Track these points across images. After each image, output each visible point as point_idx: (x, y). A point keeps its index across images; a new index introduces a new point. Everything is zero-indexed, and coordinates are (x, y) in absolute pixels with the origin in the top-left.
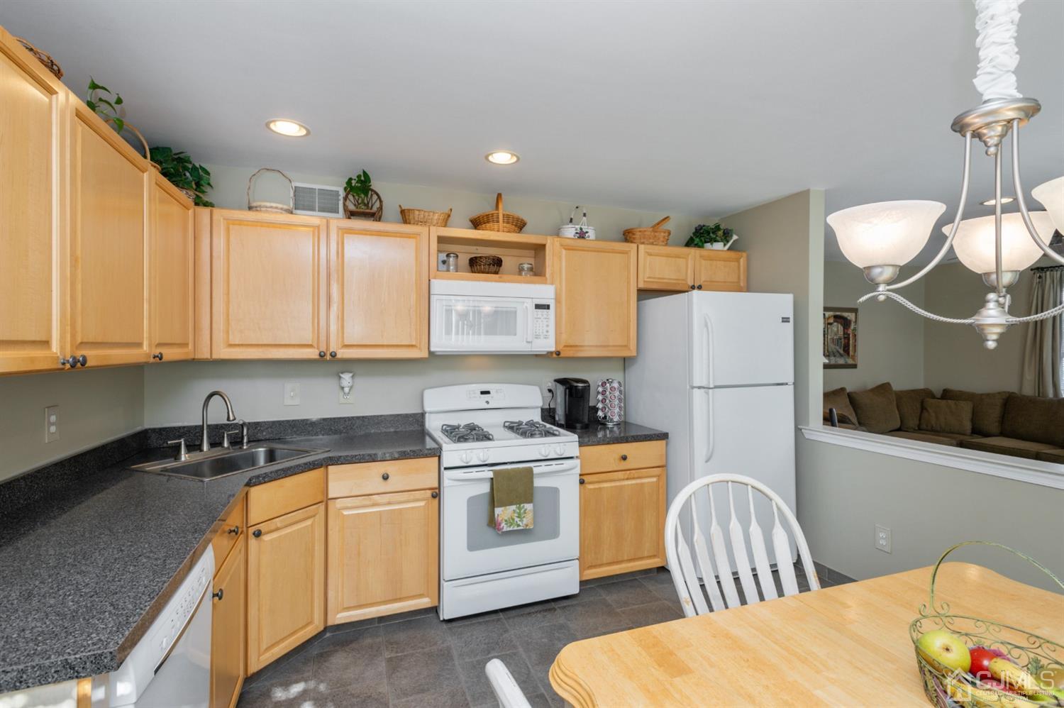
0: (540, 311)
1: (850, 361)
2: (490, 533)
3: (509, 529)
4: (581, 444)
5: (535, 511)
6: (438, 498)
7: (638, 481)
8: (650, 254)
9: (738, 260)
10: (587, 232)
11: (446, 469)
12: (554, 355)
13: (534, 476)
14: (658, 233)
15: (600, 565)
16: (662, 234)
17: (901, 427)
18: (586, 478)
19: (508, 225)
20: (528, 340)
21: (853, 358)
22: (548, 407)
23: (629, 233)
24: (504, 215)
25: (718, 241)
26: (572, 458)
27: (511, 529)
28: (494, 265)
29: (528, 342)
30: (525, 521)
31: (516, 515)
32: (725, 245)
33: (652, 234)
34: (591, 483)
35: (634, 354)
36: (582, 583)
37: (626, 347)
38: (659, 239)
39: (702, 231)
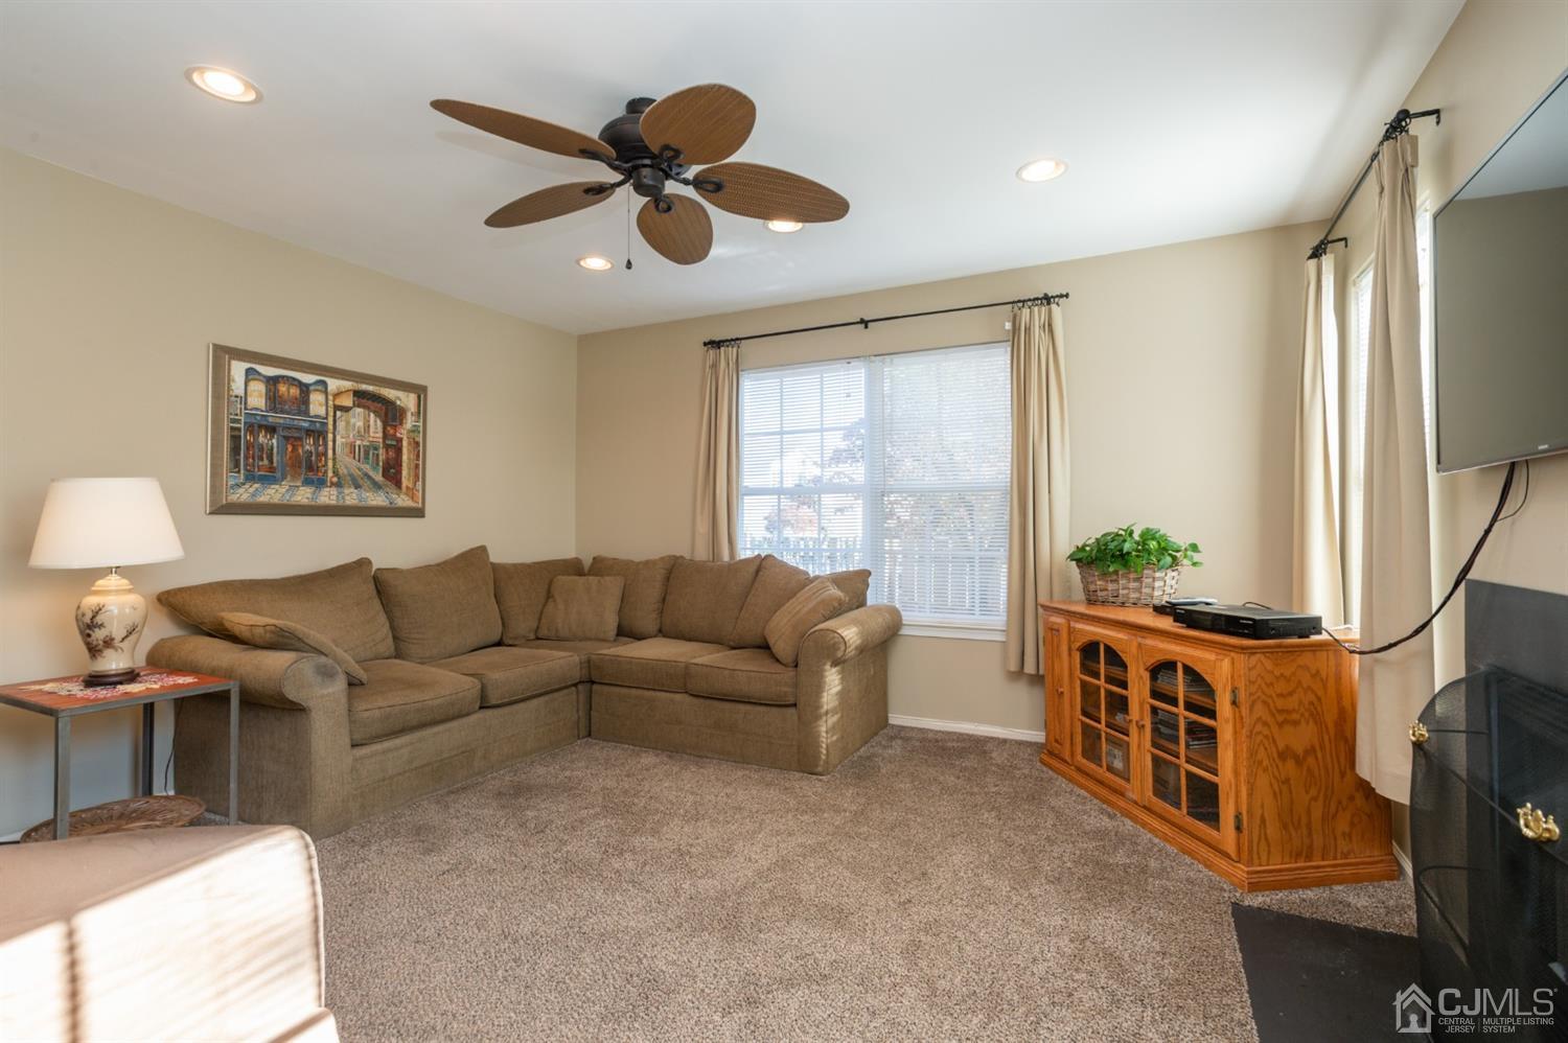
1: (403, 501)
17: (501, 639)
21: (415, 496)
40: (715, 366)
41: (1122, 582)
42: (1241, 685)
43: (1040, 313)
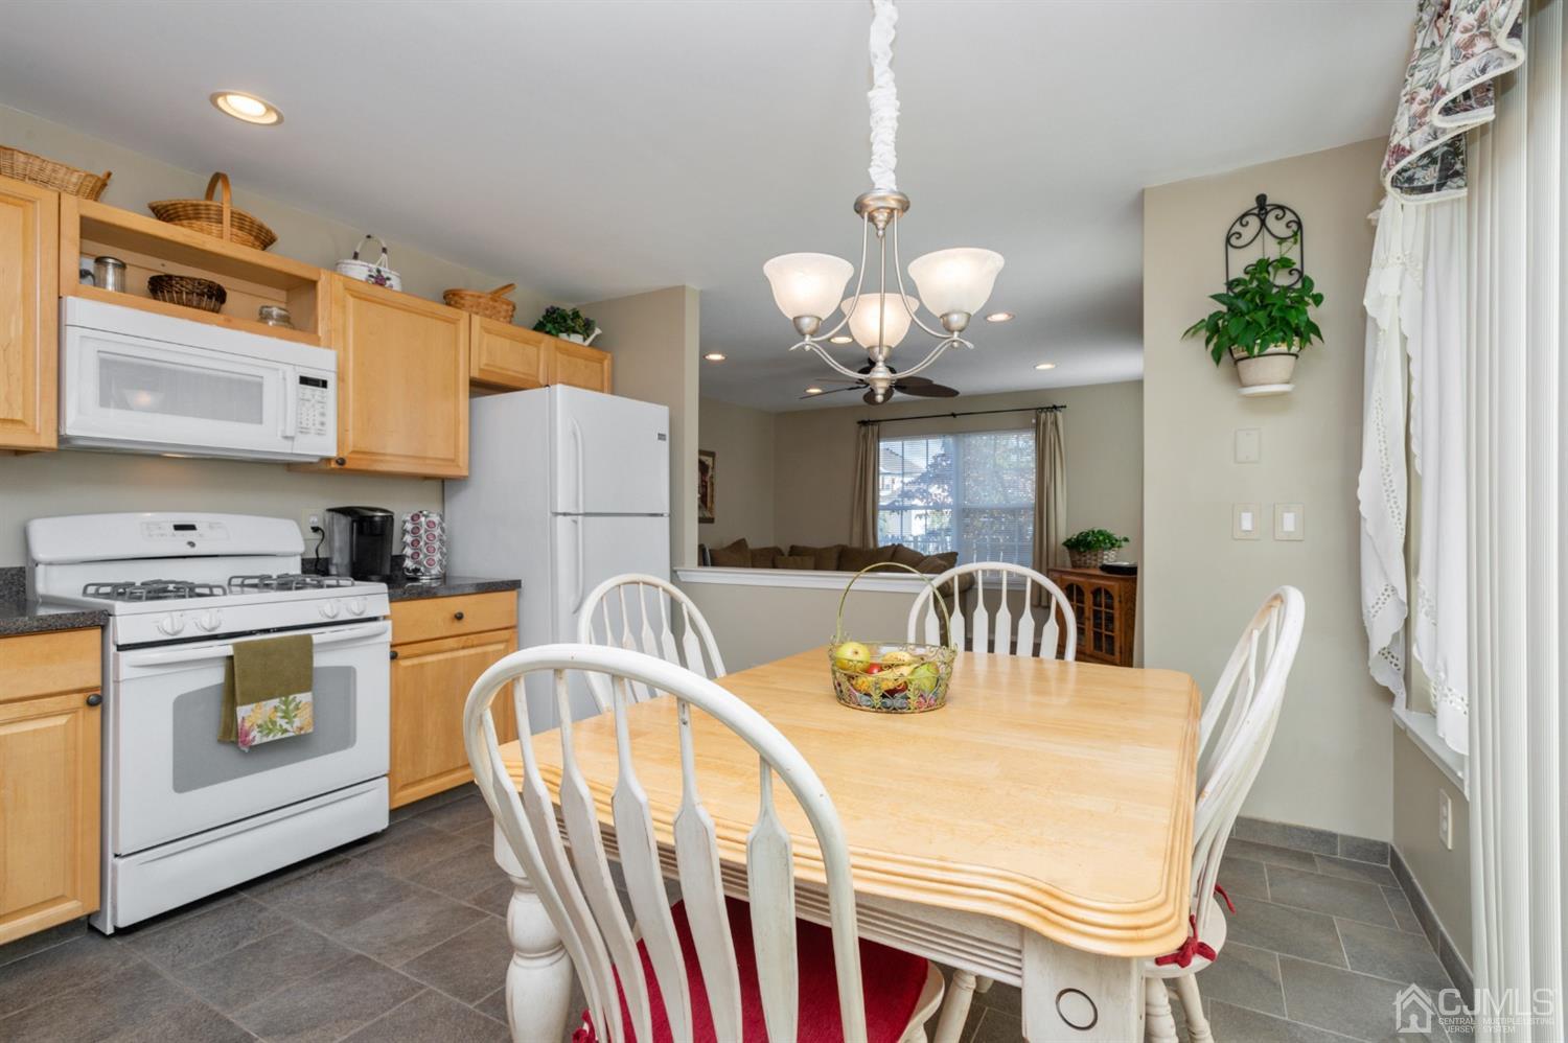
0: (309, 389)
2: (226, 754)
3: (265, 740)
4: (392, 600)
5: (315, 704)
6: (99, 707)
7: (479, 650)
8: (488, 332)
9: (601, 361)
10: (388, 279)
11: (121, 648)
12: (333, 465)
13: (315, 650)
14: (499, 303)
15: (421, 781)
16: (505, 307)
18: (400, 651)
19: (240, 233)
20: (288, 434)
21: (711, 510)
22: (314, 556)
23: (454, 295)
24: (232, 213)
25: (577, 333)
26: (375, 619)
27: (270, 738)
28: (210, 297)
29: (286, 438)
30: (297, 722)
31: (280, 714)
32: (585, 340)
33: (491, 303)
34: (406, 657)
35: (465, 473)
36: (394, 813)
37: (453, 461)
38: (499, 312)
39: (555, 316)
40: (865, 436)
41: (1088, 556)
42: (1122, 594)
43: (1050, 417)
